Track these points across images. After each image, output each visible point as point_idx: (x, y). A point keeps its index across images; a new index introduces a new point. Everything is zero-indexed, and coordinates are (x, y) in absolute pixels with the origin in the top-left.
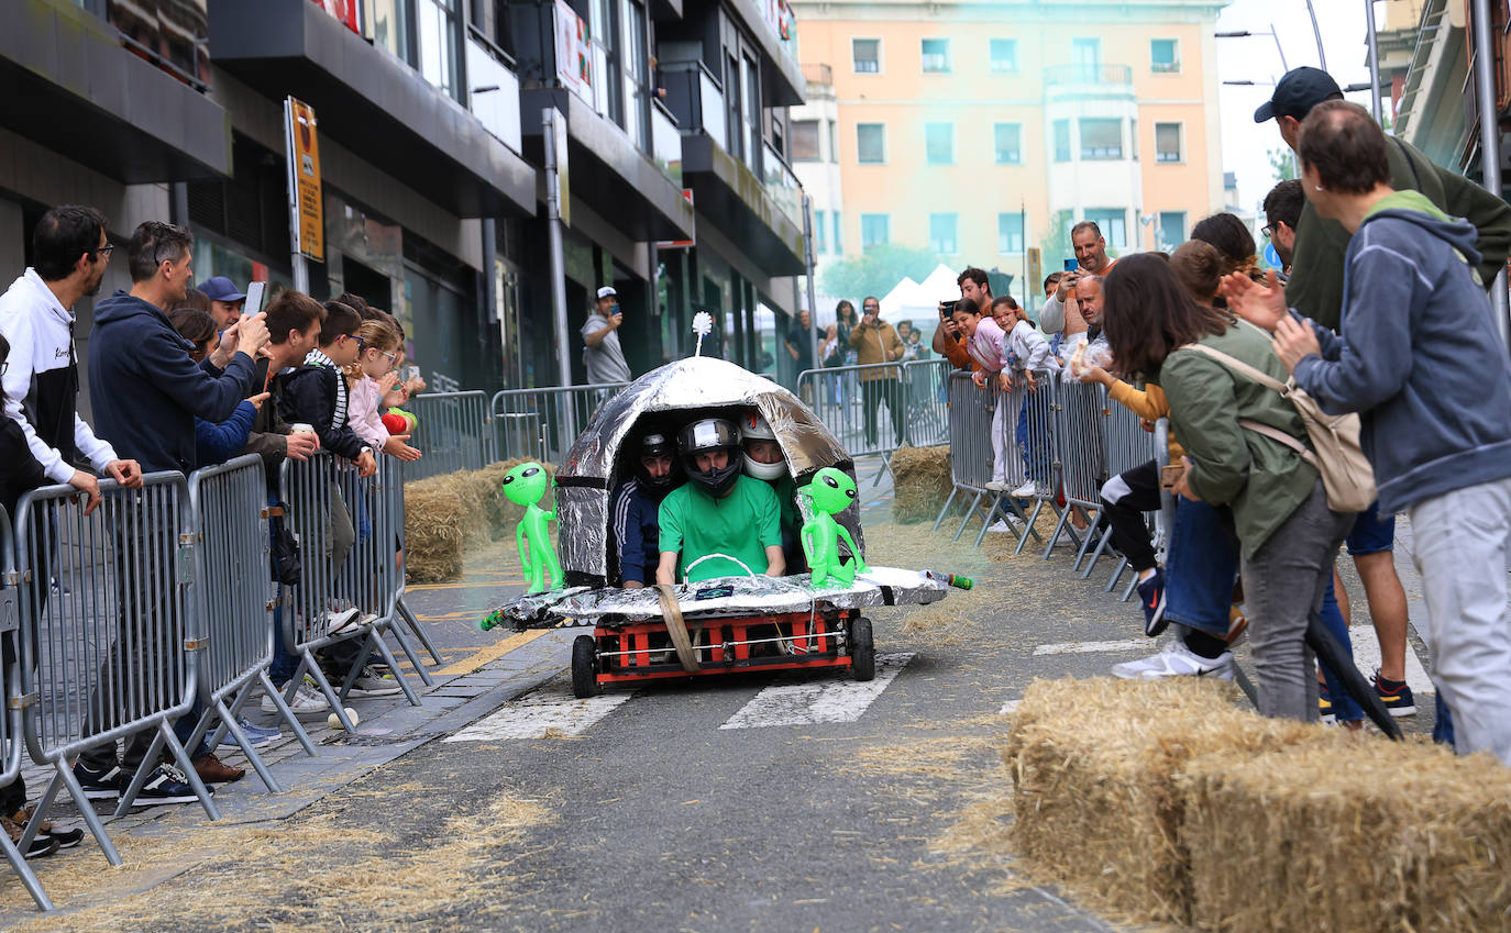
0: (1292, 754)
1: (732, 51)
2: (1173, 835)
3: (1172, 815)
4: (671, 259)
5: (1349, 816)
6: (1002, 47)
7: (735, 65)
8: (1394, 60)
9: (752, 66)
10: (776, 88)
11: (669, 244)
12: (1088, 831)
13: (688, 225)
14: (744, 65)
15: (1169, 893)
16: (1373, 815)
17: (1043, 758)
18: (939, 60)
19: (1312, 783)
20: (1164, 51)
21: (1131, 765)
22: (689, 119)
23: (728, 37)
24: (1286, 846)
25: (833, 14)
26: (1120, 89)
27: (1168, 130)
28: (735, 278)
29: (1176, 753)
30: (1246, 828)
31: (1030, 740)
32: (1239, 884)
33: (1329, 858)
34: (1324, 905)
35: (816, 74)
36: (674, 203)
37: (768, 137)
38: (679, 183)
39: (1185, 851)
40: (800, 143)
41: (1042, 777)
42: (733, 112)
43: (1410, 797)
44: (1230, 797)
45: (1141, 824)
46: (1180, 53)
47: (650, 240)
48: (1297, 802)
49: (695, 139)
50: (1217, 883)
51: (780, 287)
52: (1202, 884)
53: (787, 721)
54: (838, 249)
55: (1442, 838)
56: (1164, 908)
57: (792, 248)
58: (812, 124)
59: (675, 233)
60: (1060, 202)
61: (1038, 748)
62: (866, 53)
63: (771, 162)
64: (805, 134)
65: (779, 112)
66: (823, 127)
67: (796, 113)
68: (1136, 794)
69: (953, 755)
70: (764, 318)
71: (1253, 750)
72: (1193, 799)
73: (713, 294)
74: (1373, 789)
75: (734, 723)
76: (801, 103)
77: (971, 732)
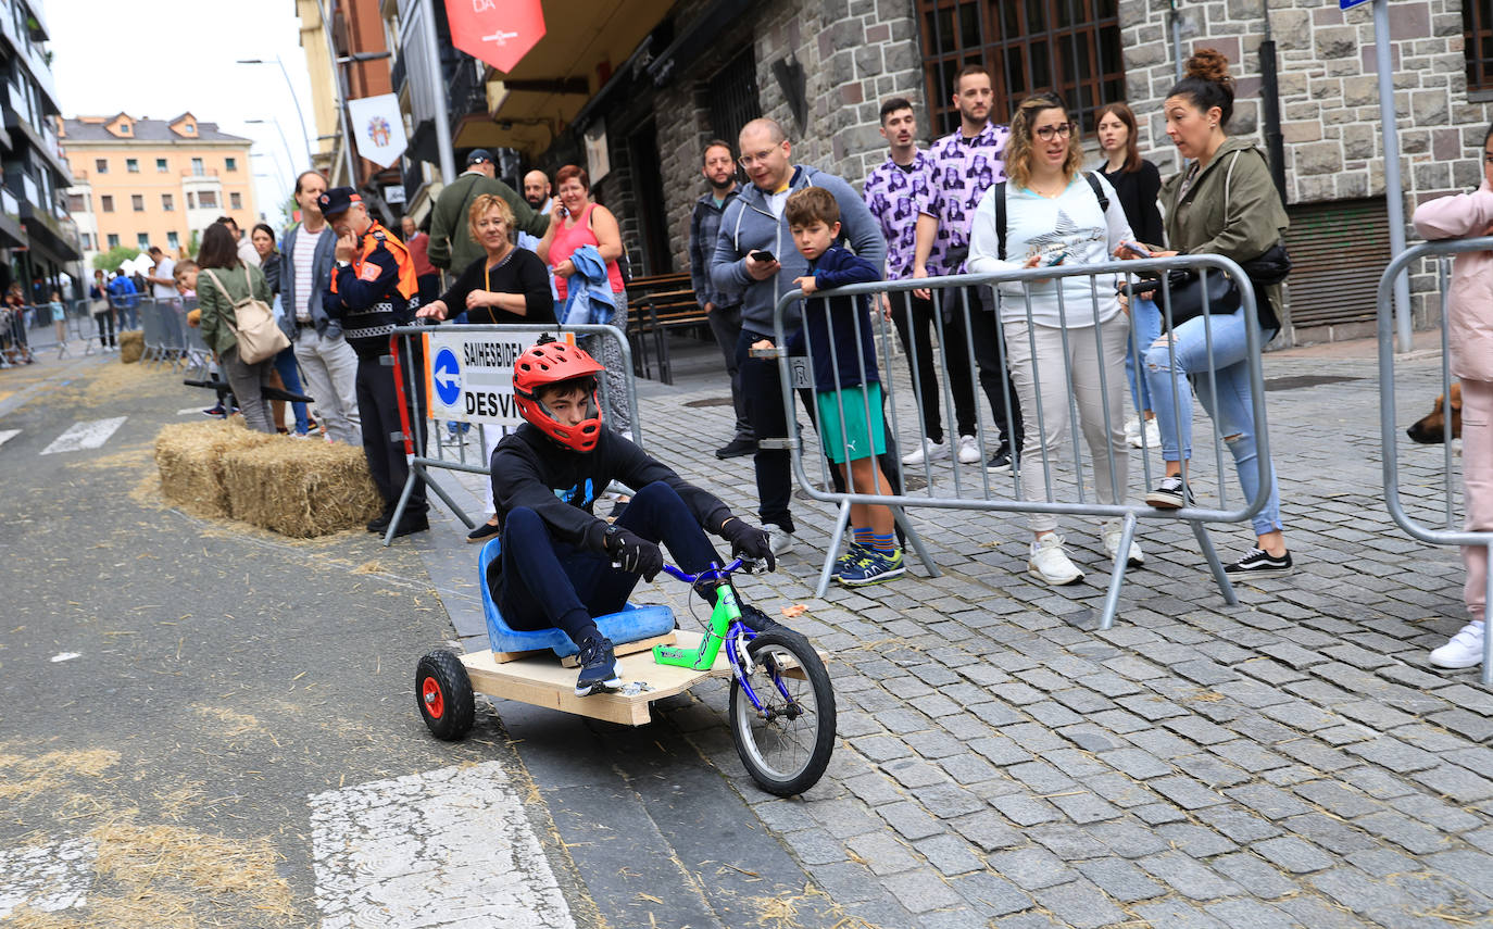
0: (266, 448)
1: (38, 165)
2: (221, 483)
3: (220, 477)
4: (19, 256)
5: (285, 470)
6: (162, 162)
7: (39, 171)
8: (323, 166)
9: (48, 172)
10: (59, 181)
11: (16, 249)
12: (189, 484)
13: (25, 241)
14: (44, 172)
15: (222, 507)
16: (294, 469)
17: (169, 456)
18: (134, 168)
19: (272, 458)
20: (230, 162)
21: (202, 457)
22: (19, 193)
23: (35, 159)
24: (263, 484)
25: (84, 149)
26: (213, 178)
27: (235, 195)
28: (49, 262)
29: (221, 449)
30: (249, 478)
31: (164, 449)
32: (248, 500)
33: (279, 487)
34: (279, 506)
35: (80, 174)
36: (18, 232)
37: (59, 202)
38: (18, 222)
39: (226, 488)
40: (75, 204)
41: (169, 464)
42: (41, 192)
43: (309, 460)
44: (242, 466)
45: (208, 479)
46: (237, 164)
47: (8, 247)
48: (266, 466)
49: (24, 205)
50: (240, 501)
51: (71, 266)
52: (234, 501)
53: (70, 449)
54: (98, 249)
55: (323, 475)
56: (220, 513)
57: (73, 248)
58: (80, 196)
59: (18, 244)
60: (192, 227)
61: (166, 452)
62: (102, 166)
63: (60, 213)
64: (79, 200)
65: (62, 191)
66: (86, 198)
67: (71, 191)
68: (205, 468)
69: (139, 457)
70: (64, 278)
71: (250, 446)
72: (228, 468)
73: (40, 270)
74: (294, 458)
75: (47, 451)
76: (70, 186)
77: (148, 448)
